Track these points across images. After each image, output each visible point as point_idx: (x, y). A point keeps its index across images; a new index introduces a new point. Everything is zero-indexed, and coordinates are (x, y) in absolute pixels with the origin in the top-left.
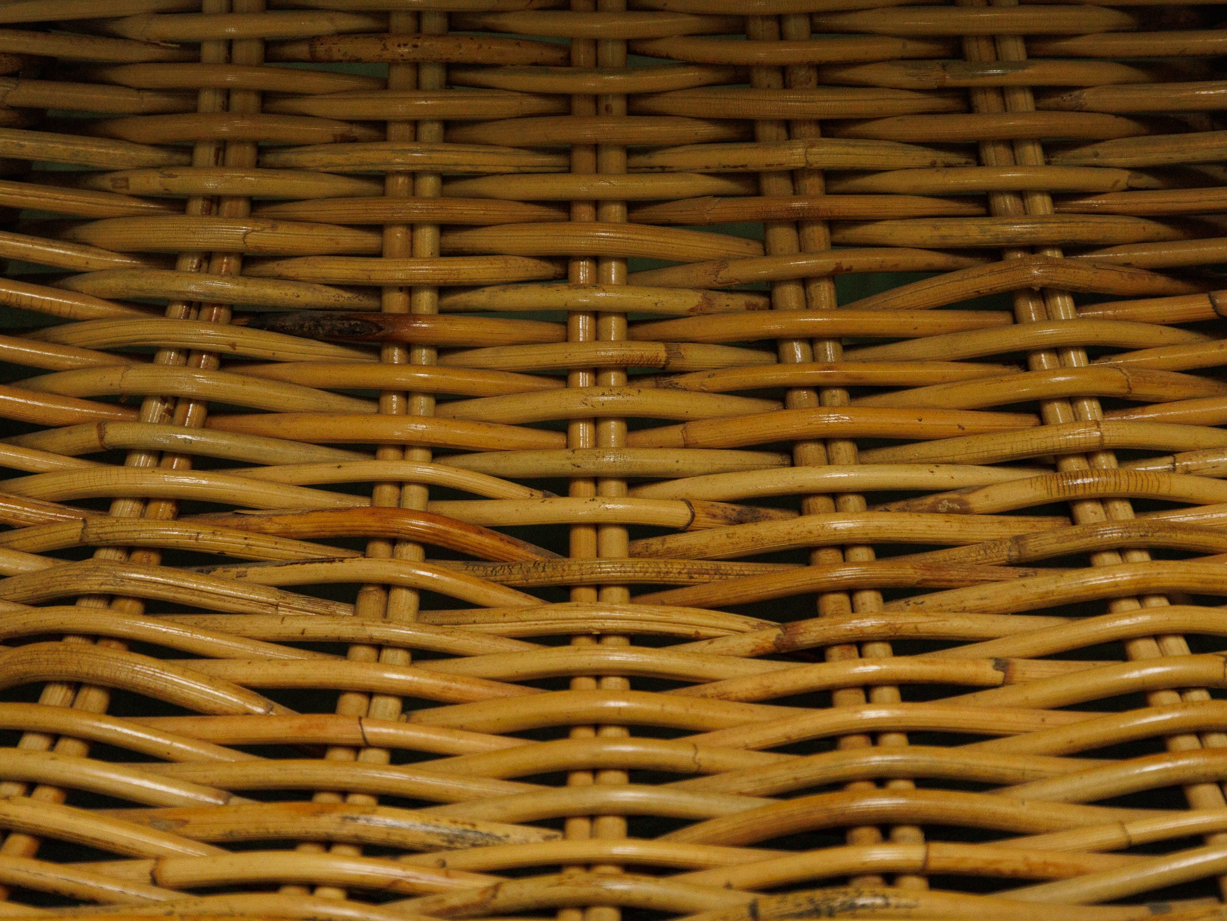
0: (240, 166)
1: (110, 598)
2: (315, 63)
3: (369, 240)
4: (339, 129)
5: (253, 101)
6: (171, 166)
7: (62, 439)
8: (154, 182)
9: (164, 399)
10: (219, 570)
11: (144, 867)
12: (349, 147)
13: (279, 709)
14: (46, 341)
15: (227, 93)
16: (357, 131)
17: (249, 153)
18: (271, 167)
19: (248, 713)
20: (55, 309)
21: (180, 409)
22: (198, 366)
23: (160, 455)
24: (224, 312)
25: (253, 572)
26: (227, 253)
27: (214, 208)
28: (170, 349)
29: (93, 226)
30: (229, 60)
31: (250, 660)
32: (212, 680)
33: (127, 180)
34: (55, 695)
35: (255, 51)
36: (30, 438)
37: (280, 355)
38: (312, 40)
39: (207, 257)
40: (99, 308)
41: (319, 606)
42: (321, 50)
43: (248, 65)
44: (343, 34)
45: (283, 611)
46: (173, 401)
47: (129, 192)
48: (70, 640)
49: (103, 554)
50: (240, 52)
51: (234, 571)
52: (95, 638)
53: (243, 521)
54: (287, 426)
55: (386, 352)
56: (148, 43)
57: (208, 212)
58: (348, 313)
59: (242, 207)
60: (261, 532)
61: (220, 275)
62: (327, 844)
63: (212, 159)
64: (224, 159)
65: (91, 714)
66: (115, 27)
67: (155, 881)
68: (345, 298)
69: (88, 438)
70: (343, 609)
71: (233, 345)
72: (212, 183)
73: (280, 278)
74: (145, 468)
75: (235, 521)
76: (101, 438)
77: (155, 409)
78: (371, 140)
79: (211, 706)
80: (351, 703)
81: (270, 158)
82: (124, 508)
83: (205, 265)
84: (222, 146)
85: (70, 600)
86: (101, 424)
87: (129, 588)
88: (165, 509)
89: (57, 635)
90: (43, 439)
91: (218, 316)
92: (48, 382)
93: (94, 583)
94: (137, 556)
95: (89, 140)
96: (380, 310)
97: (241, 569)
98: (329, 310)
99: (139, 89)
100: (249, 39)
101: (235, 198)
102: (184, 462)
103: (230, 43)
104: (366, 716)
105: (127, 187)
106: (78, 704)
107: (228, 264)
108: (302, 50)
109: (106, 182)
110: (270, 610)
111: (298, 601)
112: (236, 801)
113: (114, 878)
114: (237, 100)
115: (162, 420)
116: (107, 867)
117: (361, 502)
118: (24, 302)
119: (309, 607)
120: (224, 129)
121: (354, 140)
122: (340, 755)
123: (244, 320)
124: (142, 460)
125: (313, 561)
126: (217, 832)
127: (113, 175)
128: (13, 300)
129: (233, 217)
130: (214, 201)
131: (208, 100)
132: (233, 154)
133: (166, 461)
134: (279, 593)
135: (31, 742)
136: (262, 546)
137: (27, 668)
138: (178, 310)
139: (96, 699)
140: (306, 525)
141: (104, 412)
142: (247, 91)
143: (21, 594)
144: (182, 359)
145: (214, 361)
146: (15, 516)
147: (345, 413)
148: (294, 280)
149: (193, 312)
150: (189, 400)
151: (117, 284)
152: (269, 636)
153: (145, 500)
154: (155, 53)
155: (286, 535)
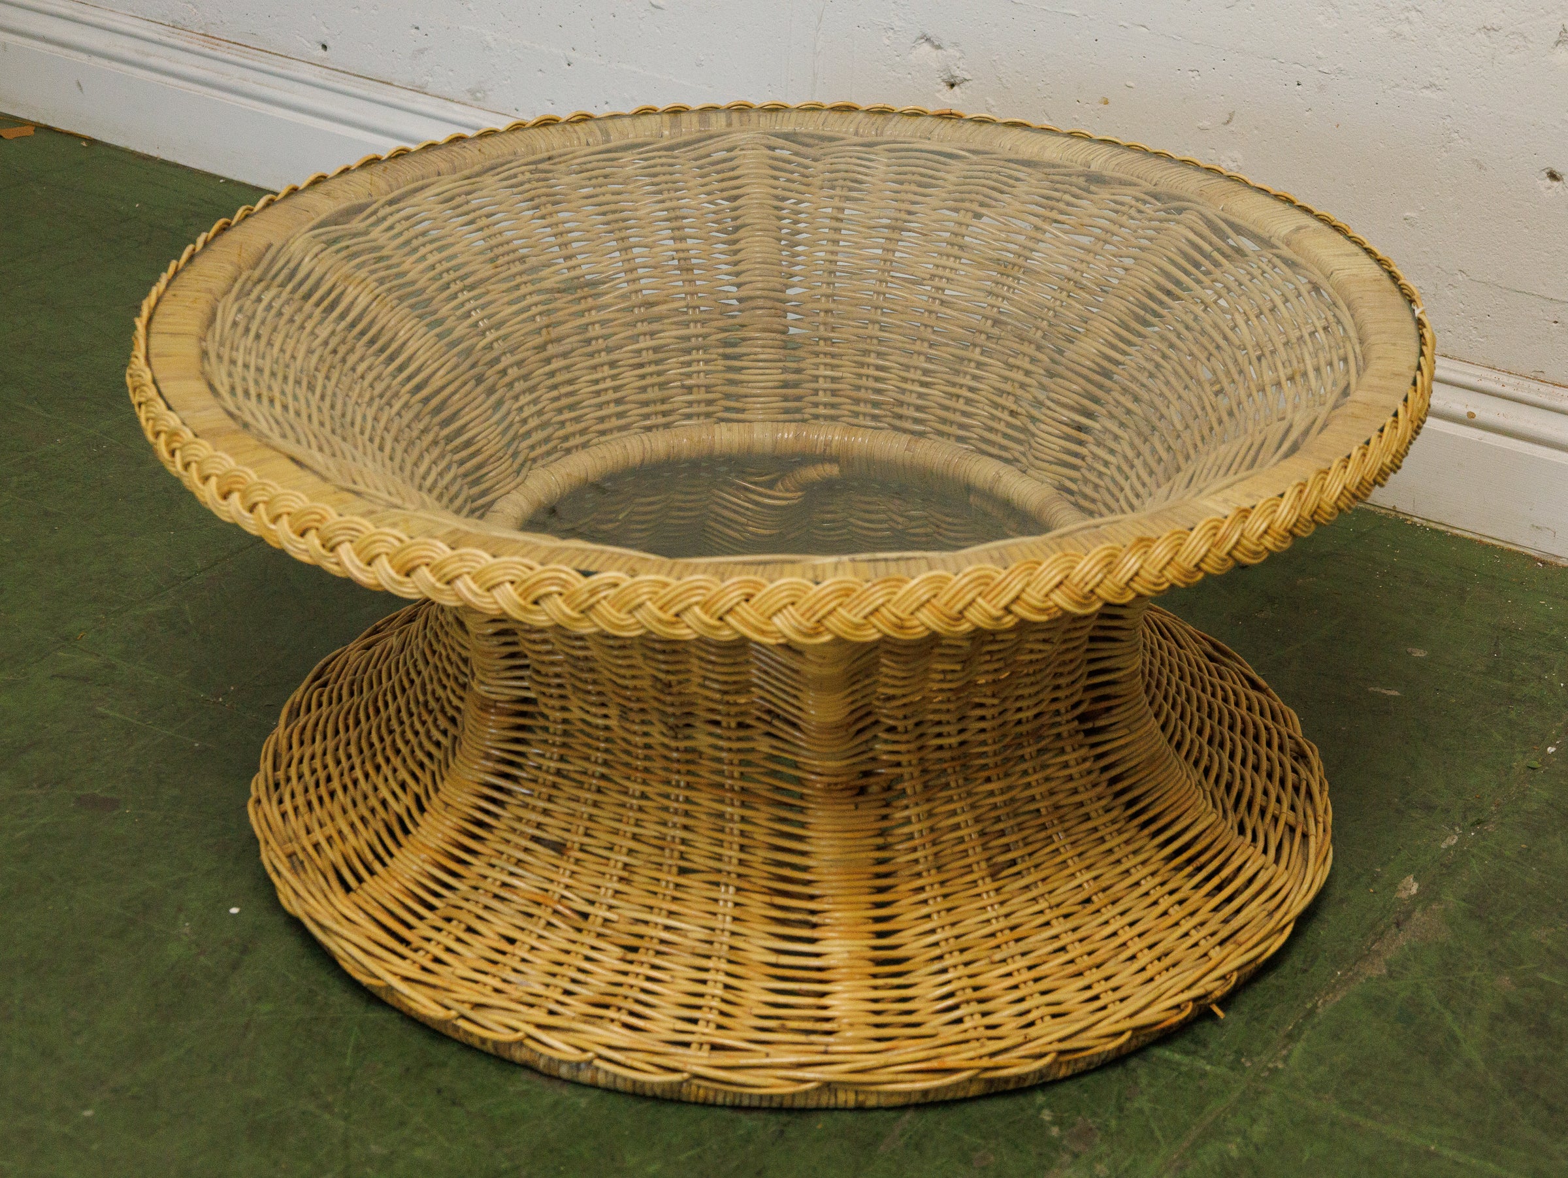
1: (478, 903)
19: (493, 939)
25: (511, 905)
31: (501, 927)
32: (490, 929)
34: (454, 923)
48: (464, 910)
49: (481, 891)
52: (469, 911)
53: (513, 891)
62: (493, 975)
65: (461, 930)
67: (453, 973)
70: (526, 920)
79: (486, 935)
82: (489, 880)
85: (469, 900)
87: (484, 902)
88: (499, 883)
89: (462, 908)
93: (477, 898)
155: (523, 897)
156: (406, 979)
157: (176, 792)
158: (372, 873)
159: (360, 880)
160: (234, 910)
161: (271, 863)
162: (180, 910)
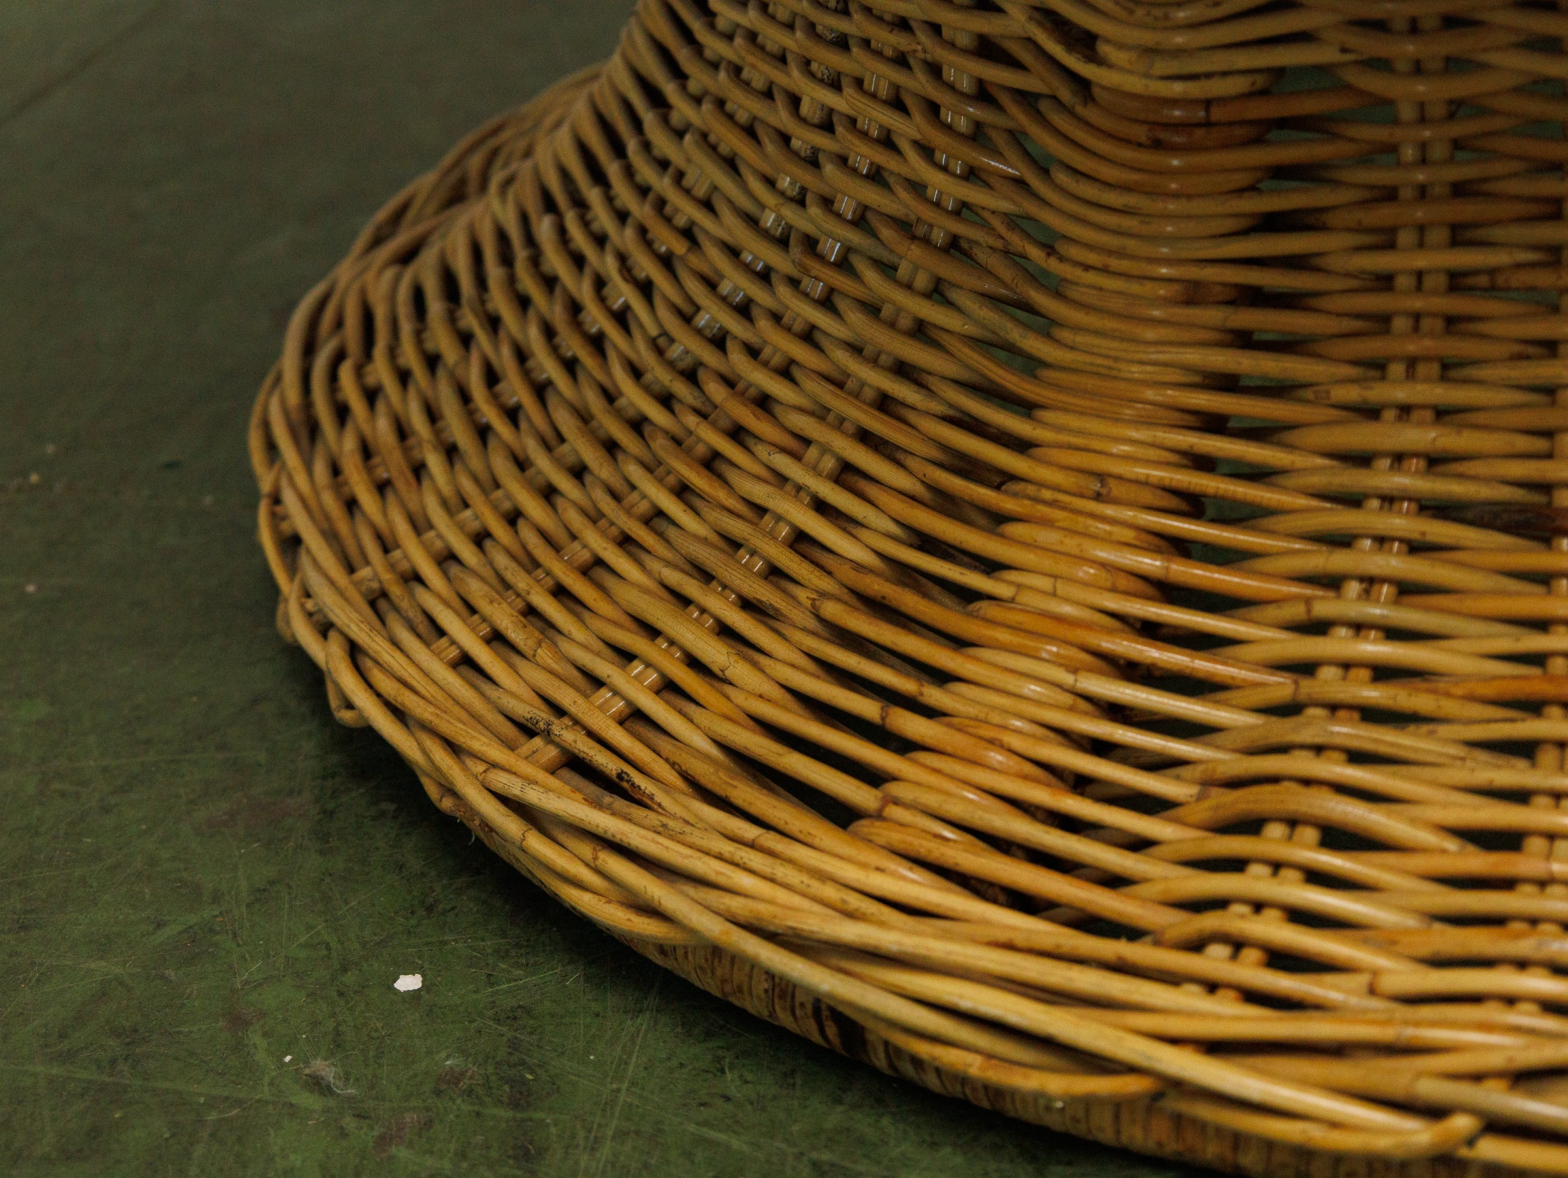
0: (1427, 380)
1: (1319, 749)
2: (1492, 290)
3: (1540, 444)
4: (1517, 348)
5: (1439, 324)
6: (1365, 380)
7: (1271, 612)
8: (1352, 394)
9: (1361, 579)
10: (1412, 728)
11: (1362, 980)
12: (1525, 363)
13: (1471, 848)
14: (1255, 530)
15: (1417, 317)
16: (1531, 350)
17: (1435, 368)
18: (1456, 381)
19: (1444, 851)
20: (1265, 502)
21: (1376, 587)
22: (1391, 550)
23: (1359, 627)
24: (1414, 506)
25: (1443, 730)
26: (1416, 455)
27: (1405, 416)
28: (1367, 536)
29: (1297, 432)
30: (1419, 287)
31: (1445, 805)
32: (1413, 821)
33: (1328, 392)
34: (1275, 831)
35: (1442, 281)
36: (1241, 612)
37: (1462, 543)
38: (1492, 272)
39: (1399, 458)
40: (1302, 501)
41: (1501, 760)
42: (1500, 280)
43: (1435, 293)
44: (1519, 266)
45: (1469, 764)
46: (1370, 581)
47: (1329, 402)
48: (1286, 784)
49: (1312, 711)
50: (1429, 282)
51: (1425, 728)
52: (1307, 782)
53: (1432, 686)
54: (1469, 604)
55: (1555, 542)
56: (1348, 275)
57: (1399, 418)
58: (1523, 508)
59: (1429, 415)
60: (1448, 695)
61: (1408, 473)
62: (1522, 964)
63: (1404, 375)
64: (1413, 373)
65: (1309, 847)
66: (1318, 262)
67: (1372, 991)
68: (1519, 495)
69: (1296, 612)
70: (1521, 764)
71: (1423, 534)
72: (1402, 393)
73: (1461, 476)
74: (1344, 638)
75: (1426, 685)
76: (1309, 611)
77: (1353, 588)
78: (1541, 357)
79: (1411, 844)
80: (1535, 844)
81: (1453, 373)
82: (1328, 673)
83: (1396, 465)
84: (1412, 363)
85: (1283, 749)
86: (1308, 601)
87: (1338, 741)
88: (1365, 674)
89: (1274, 779)
90: (1254, 612)
91: (1408, 509)
92: (1259, 564)
93: (1308, 735)
94: (1342, 714)
95: (1294, 358)
96: (1549, 504)
97: (1431, 727)
98: (1506, 505)
99: (1339, 315)
100: (1437, 271)
101: (1423, 407)
102: (1380, 634)
103: (1420, 275)
104: (1549, 856)
105: (1328, 398)
106: (1296, 837)
107: (1417, 463)
108: (1483, 280)
109: (1309, 394)
110: (1458, 763)
111: (1483, 756)
112: (1438, 926)
113: (1338, 988)
114: (1426, 323)
115: (1359, 597)
116: (1329, 978)
117: (1534, 671)
118: (1239, 497)
119: (1494, 761)
120: (1412, 348)
121: (1528, 357)
122: (1528, 889)
123: (1430, 512)
124: (1342, 632)
125: (1496, 721)
126: (1425, 951)
127: (1315, 388)
128: (1230, 494)
129: (1421, 424)
130: (1405, 410)
131: (1400, 324)
132: (1421, 369)
133: (1363, 633)
134: (1466, 749)
135: (1256, 869)
136: (1450, 707)
137: (1252, 806)
138: (1375, 503)
139: (1310, 834)
140: (1489, 690)
141: (1308, 591)
142: (1434, 315)
143: (1241, 744)
144: (1377, 545)
145: (1405, 548)
146: (1233, 678)
147: (1518, 594)
148: (1474, 478)
149: (1387, 505)
150: (1383, 580)
151: (1317, 481)
152: (1459, 784)
153: (1347, 666)
154: (1354, 283)
155: (1471, 698)
156: (1216, 1048)
157: (40, 709)
158: (904, 746)
159: (873, 777)
160: (408, 983)
161: (505, 800)
162: (238, 1022)
